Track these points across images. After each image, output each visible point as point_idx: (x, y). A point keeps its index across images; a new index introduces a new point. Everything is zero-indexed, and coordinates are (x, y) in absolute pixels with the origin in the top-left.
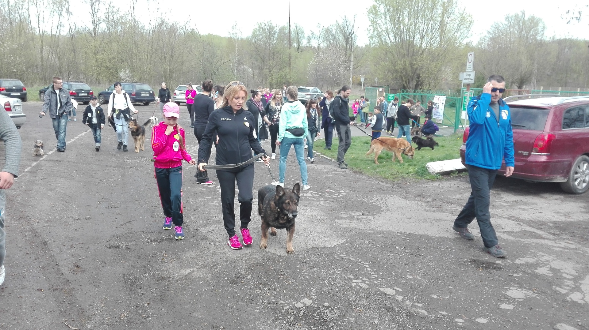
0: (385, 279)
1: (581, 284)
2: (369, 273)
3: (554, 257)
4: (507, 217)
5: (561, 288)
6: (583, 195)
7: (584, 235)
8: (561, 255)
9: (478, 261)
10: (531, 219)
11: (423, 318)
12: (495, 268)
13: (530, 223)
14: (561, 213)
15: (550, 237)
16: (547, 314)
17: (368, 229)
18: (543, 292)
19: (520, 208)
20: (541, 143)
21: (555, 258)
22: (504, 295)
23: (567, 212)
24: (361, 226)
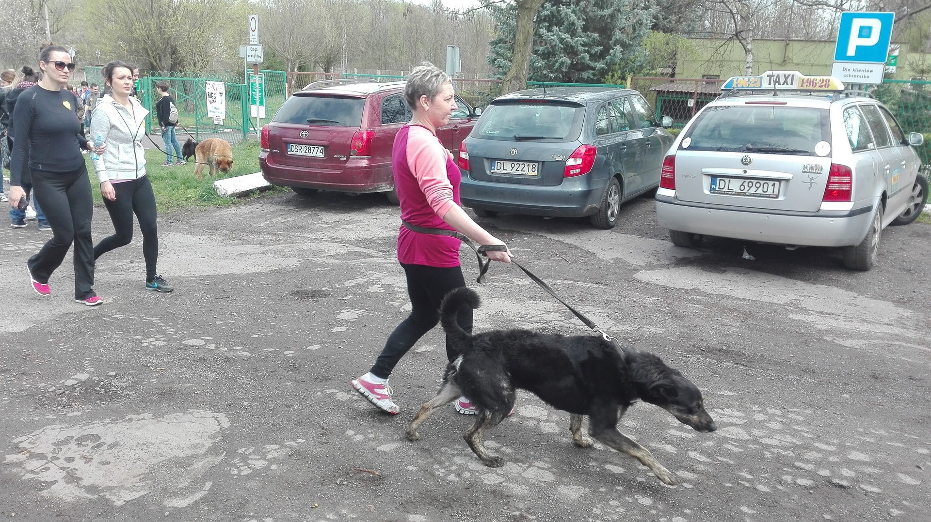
0: (186, 331)
4: (329, 240)
9: (301, 291)
10: (357, 238)
11: (246, 359)
12: (322, 296)
13: (357, 243)
14: (390, 228)
15: (380, 254)
18: (377, 309)
19: (343, 228)
20: (359, 144)
22: (335, 319)
24: (134, 277)
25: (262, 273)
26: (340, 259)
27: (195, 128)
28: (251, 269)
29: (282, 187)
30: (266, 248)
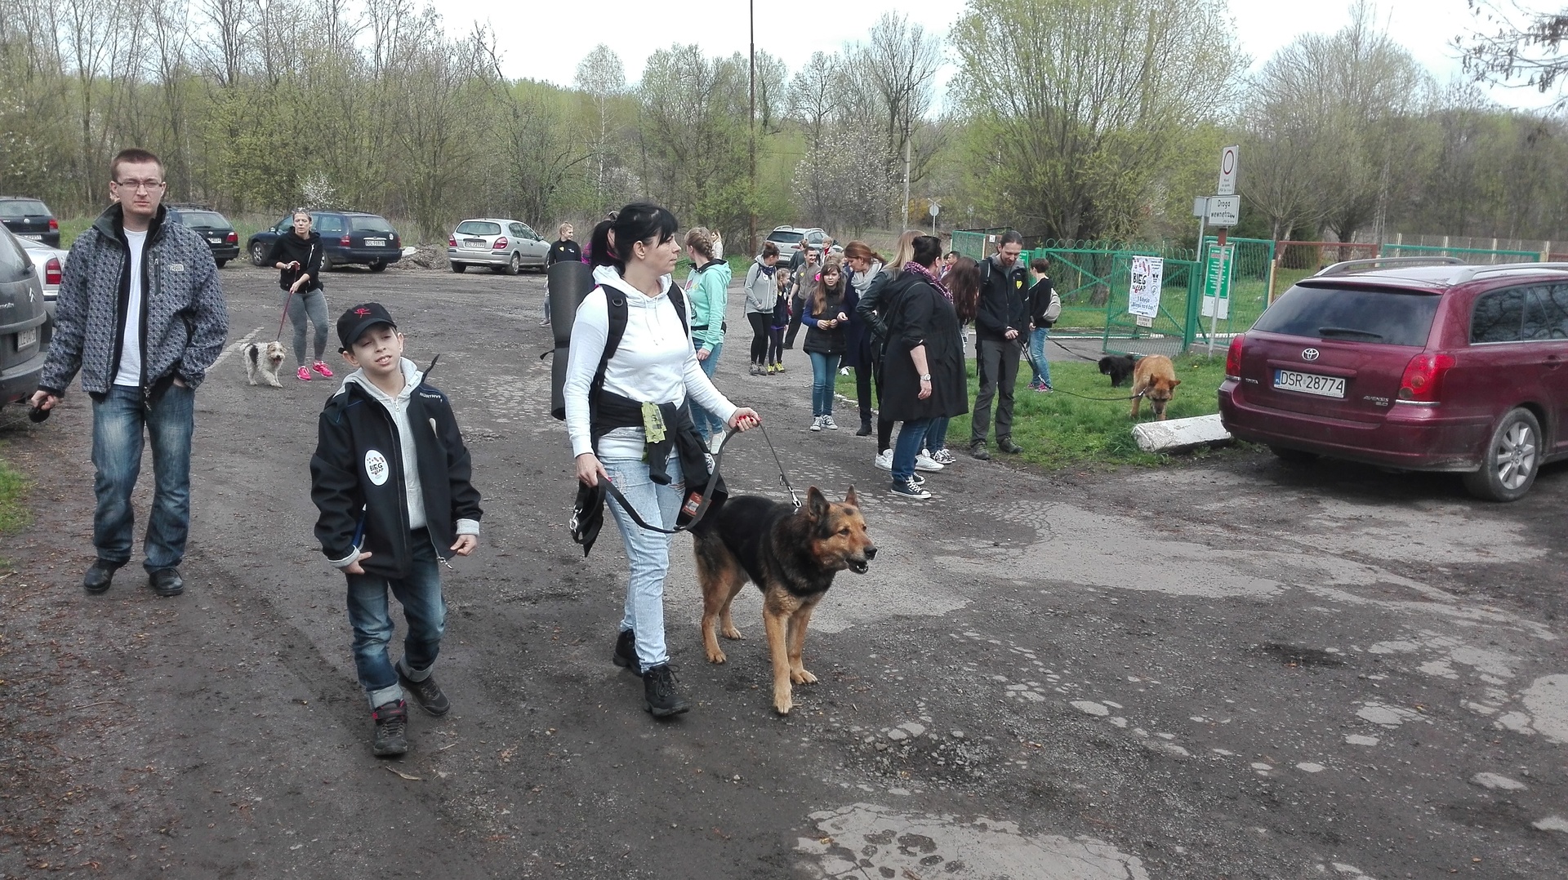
0: (1078, 683)
1: (1523, 696)
2: (1039, 672)
3: (1458, 640)
4: (1340, 552)
5: (1479, 703)
6: (1516, 503)
7: (1524, 593)
8: (1473, 636)
9: (1284, 647)
10: (1397, 557)
11: (1178, 761)
12: (1325, 664)
13: (1395, 566)
14: (1468, 545)
15: (1446, 597)
16: (1451, 754)
17: (1016, 577)
18: (1443, 713)
19: (1367, 534)
20: (1419, 377)
21: (1460, 643)
22: (1354, 717)
23: (1481, 544)
24: (999, 571)
25: (1211, 599)
26: (1362, 596)
27: (1103, 330)
28: (1191, 589)
29: (1252, 443)
30: (1218, 553)
